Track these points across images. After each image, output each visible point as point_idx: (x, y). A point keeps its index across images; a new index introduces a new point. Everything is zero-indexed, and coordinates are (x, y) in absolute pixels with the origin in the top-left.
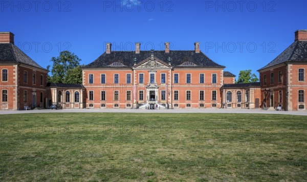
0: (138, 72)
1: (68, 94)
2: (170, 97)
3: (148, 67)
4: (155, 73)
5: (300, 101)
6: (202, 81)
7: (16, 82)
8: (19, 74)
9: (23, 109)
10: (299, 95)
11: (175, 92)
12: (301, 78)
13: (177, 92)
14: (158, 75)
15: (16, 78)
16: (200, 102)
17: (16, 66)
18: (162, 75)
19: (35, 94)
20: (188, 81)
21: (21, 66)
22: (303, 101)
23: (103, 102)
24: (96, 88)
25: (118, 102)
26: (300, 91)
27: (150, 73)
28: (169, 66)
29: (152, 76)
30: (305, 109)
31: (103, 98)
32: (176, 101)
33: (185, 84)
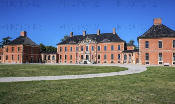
0: (81, 46)
1: (49, 57)
2: (96, 58)
3: (86, 43)
4: (88, 46)
5: (146, 59)
6: (113, 49)
7: (22, 52)
8: (23, 49)
9: (26, 63)
10: (146, 56)
11: (99, 55)
12: (147, 46)
13: (100, 55)
14: (90, 47)
15: (22, 50)
16: (112, 60)
17: (22, 45)
18: (92, 46)
19: (33, 57)
20: (105, 49)
21: (24, 45)
22: (148, 59)
23: (65, 60)
24: (63, 54)
25: (72, 60)
26: (146, 54)
27: (86, 46)
28: (95, 42)
29: (87, 47)
30: (149, 64)
31: (66, 59)
32: (99, 60)
33: (104, 51)
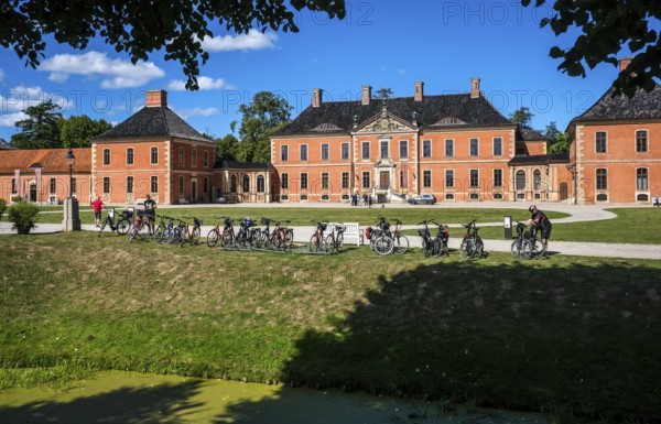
0: (359, 140)
1: (246, 180)
2: (416, 182)
3: (378, 131)
4: (388, 140)
5: (598, 187)
6: (474, 152)
7: (168, 164)
8: (172, 153)
9: (178, 203)
10: (598, 177)
11: (425, 172)
12: (601, 147)
13: (429, 172)
14: (395, 144)
15: (168, 159)
16: (472, 190)
17: (168, 143)
18: (402, 143)
19: (196, 180)
20: (449, 152)
21: (175, 141)
22: (604, 187)
23: (304, 192)
24: (292, 169)
25: (328, 192)
26: (598, 171)
27: (380, 141)
28: (413, 127)
29: (385, 146)
30: (608, 201)
31: (304, 185)
32: (427, 189)
33: (443, 159)
